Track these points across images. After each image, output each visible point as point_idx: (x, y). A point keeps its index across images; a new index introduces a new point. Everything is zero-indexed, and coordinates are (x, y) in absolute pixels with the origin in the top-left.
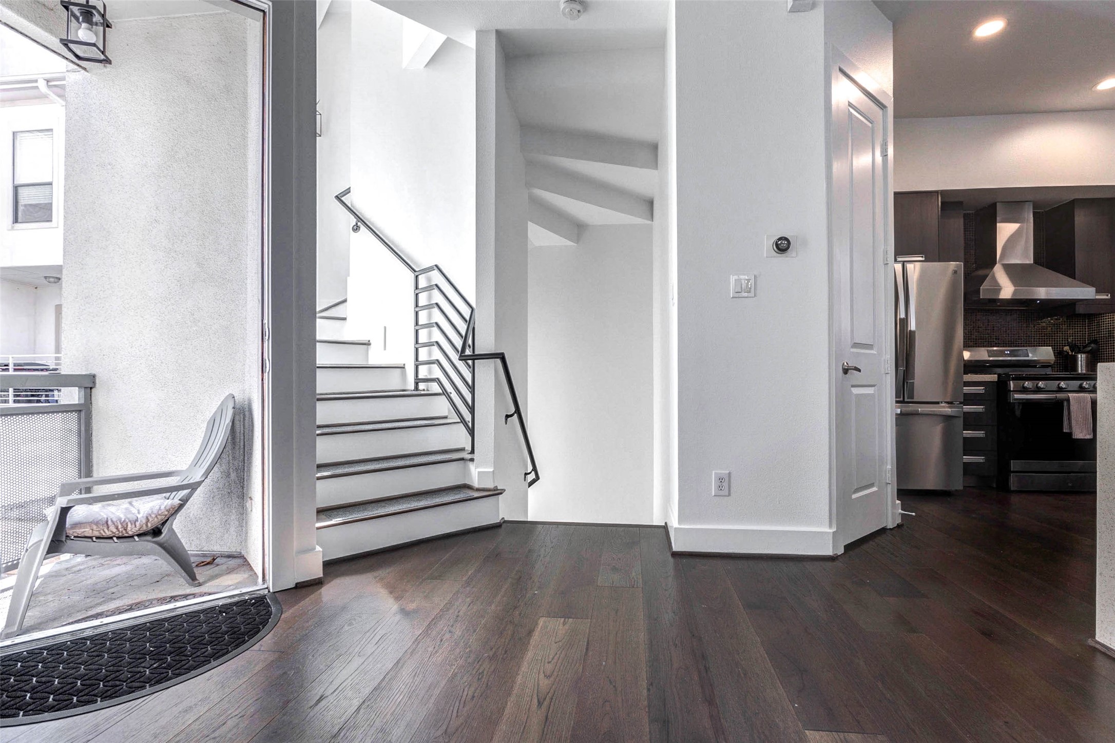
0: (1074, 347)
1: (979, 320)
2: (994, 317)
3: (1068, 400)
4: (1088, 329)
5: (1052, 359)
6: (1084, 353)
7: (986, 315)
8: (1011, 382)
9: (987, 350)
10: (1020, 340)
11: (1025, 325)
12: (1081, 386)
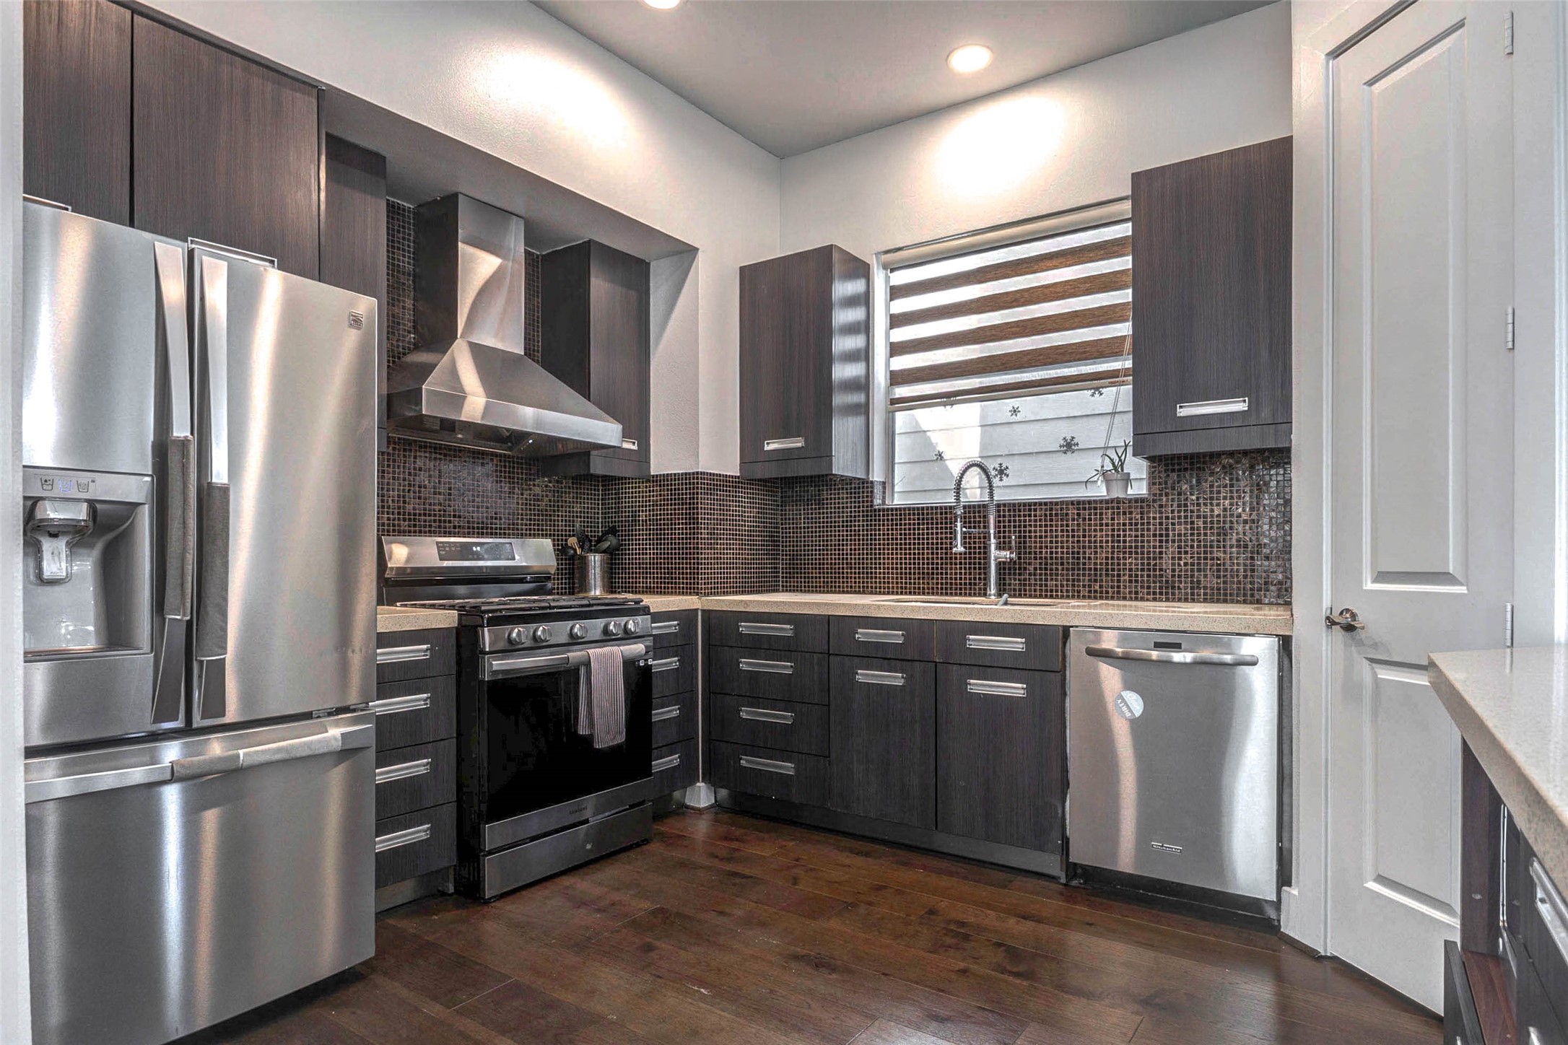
0: (583, 540)
1: (420, 469)
2: (451, 465)
3: (588, 664)
4: (602, 504)
5: (551, 564)
6: (596, 551)
7: (435, 459)
8: (486, 629)
9: (437, 543)
10: (498, 521)
11: (506, 489)
12: (606, 631)
